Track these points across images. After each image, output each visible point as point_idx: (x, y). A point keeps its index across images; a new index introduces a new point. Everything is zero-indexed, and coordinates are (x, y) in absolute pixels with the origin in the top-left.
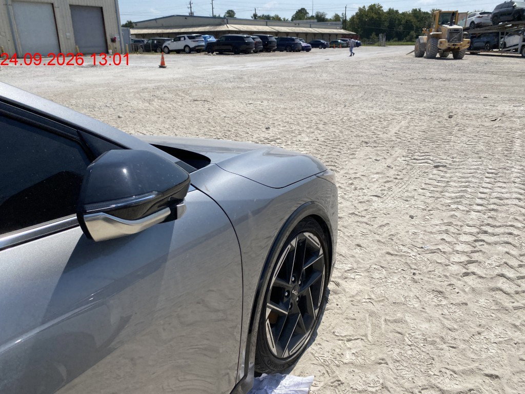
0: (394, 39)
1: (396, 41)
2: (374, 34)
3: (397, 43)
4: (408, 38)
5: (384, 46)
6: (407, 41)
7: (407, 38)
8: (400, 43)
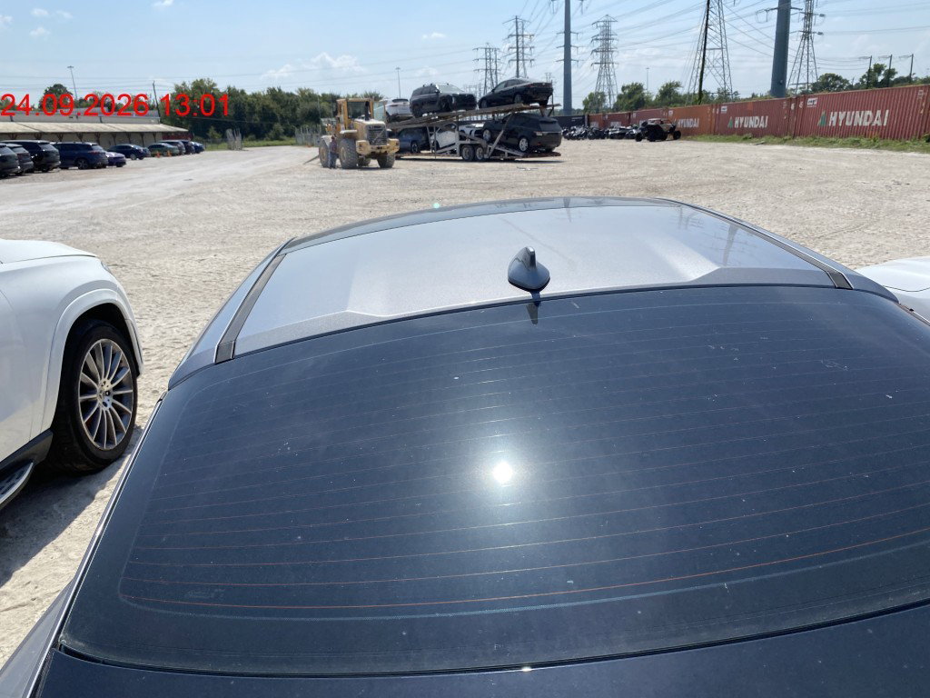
0: (250, 137)
1: (252, 140)
2: (212, 131)
3: (256, 143)
4: (272, 134)
5: (240, 149)
6: (272, 140)
7: (270, 134)
8: (261, 142)
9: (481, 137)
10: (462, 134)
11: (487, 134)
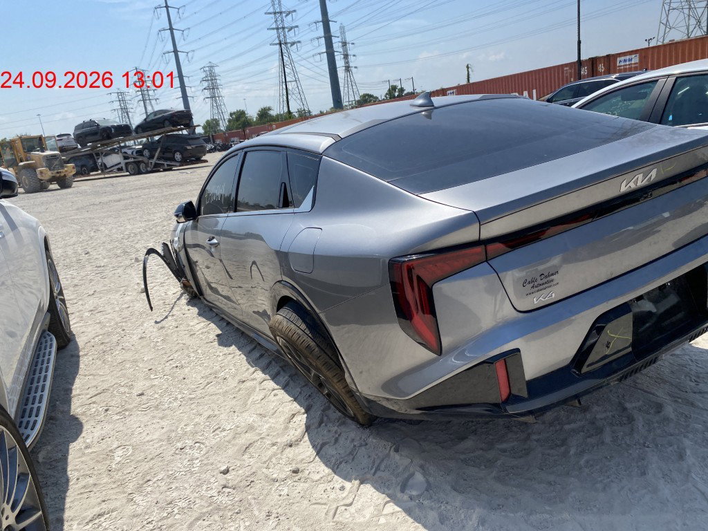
9: (142, 155)
10: (125, 155)
11: (146, 153)
